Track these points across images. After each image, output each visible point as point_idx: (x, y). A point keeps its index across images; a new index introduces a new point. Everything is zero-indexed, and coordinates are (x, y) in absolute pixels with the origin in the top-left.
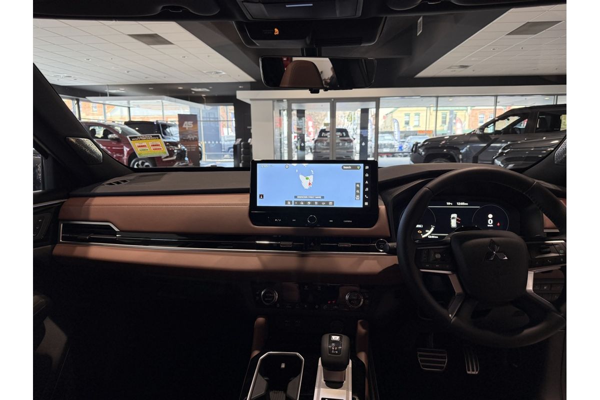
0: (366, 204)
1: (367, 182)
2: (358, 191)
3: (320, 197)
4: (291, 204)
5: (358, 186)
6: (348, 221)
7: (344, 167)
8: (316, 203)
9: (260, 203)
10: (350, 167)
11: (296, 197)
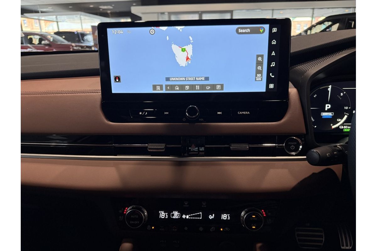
0: (271, 86)
1: (273, 54)
2: (259, 68)
3: (203, 79)
4: (162, 89)
5: (260, 59)
6: (244, 113)
7: (240, 31)
8: (198, 87)
9: (116, 89)
10: (249, 30)
11: (168, 79)
